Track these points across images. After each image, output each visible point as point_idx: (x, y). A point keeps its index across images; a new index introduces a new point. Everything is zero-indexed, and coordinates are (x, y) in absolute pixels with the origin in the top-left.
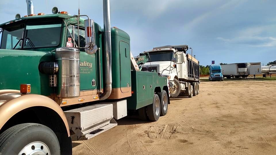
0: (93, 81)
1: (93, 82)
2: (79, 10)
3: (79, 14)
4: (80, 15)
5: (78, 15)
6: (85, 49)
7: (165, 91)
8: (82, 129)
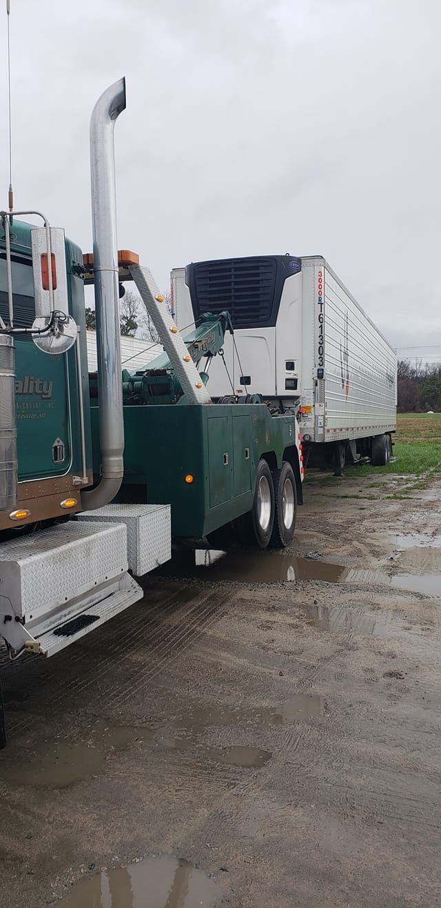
0: (56, 444)
1: (56, 447)
2: (11, 194)
3: (11, 207)
4: (14, 210)
5: (8, 211)
6: (33, 334)
7: (288, 466)
8: (27, 620)
